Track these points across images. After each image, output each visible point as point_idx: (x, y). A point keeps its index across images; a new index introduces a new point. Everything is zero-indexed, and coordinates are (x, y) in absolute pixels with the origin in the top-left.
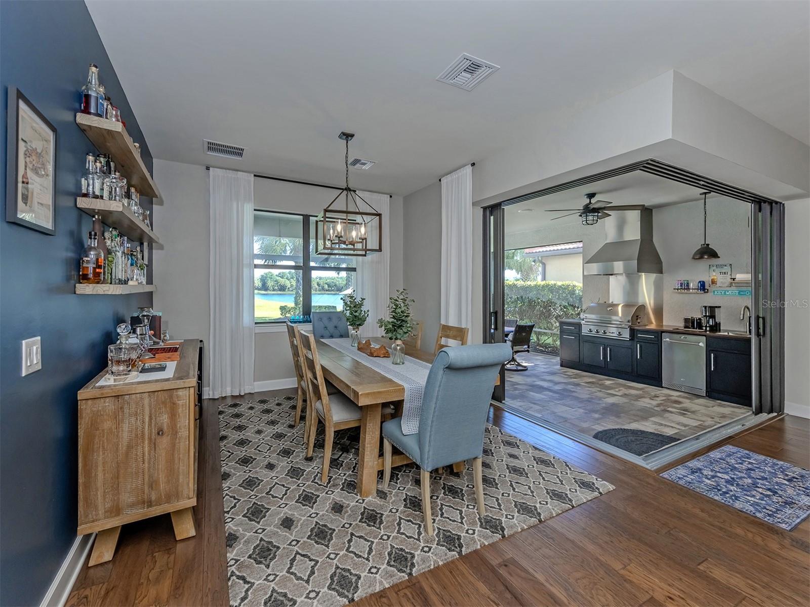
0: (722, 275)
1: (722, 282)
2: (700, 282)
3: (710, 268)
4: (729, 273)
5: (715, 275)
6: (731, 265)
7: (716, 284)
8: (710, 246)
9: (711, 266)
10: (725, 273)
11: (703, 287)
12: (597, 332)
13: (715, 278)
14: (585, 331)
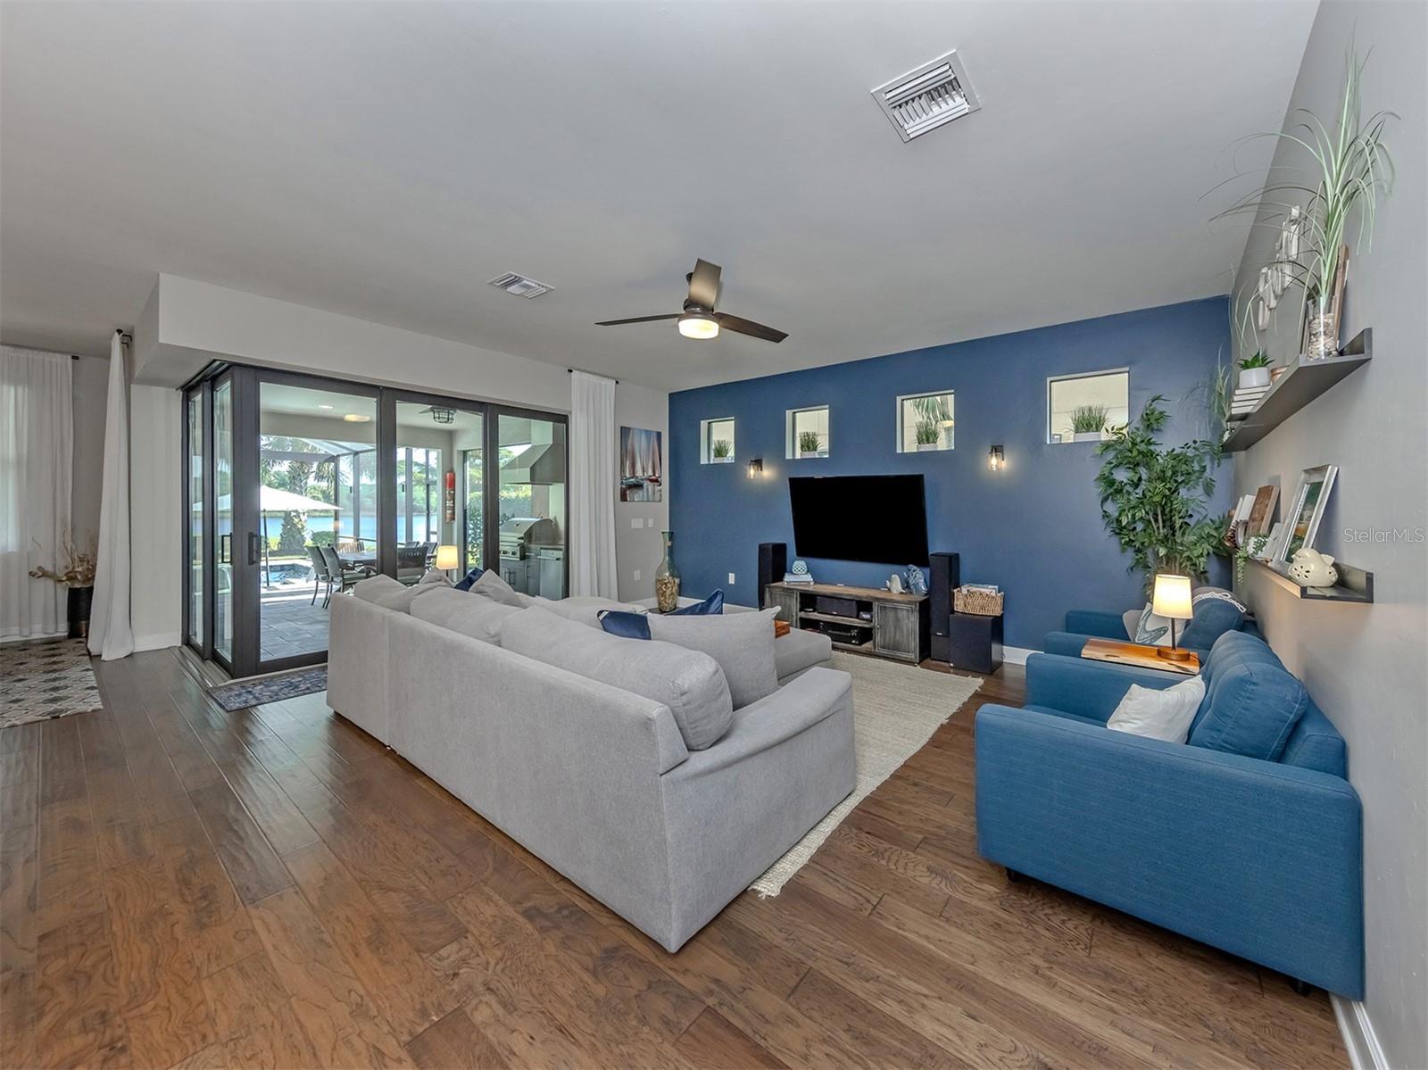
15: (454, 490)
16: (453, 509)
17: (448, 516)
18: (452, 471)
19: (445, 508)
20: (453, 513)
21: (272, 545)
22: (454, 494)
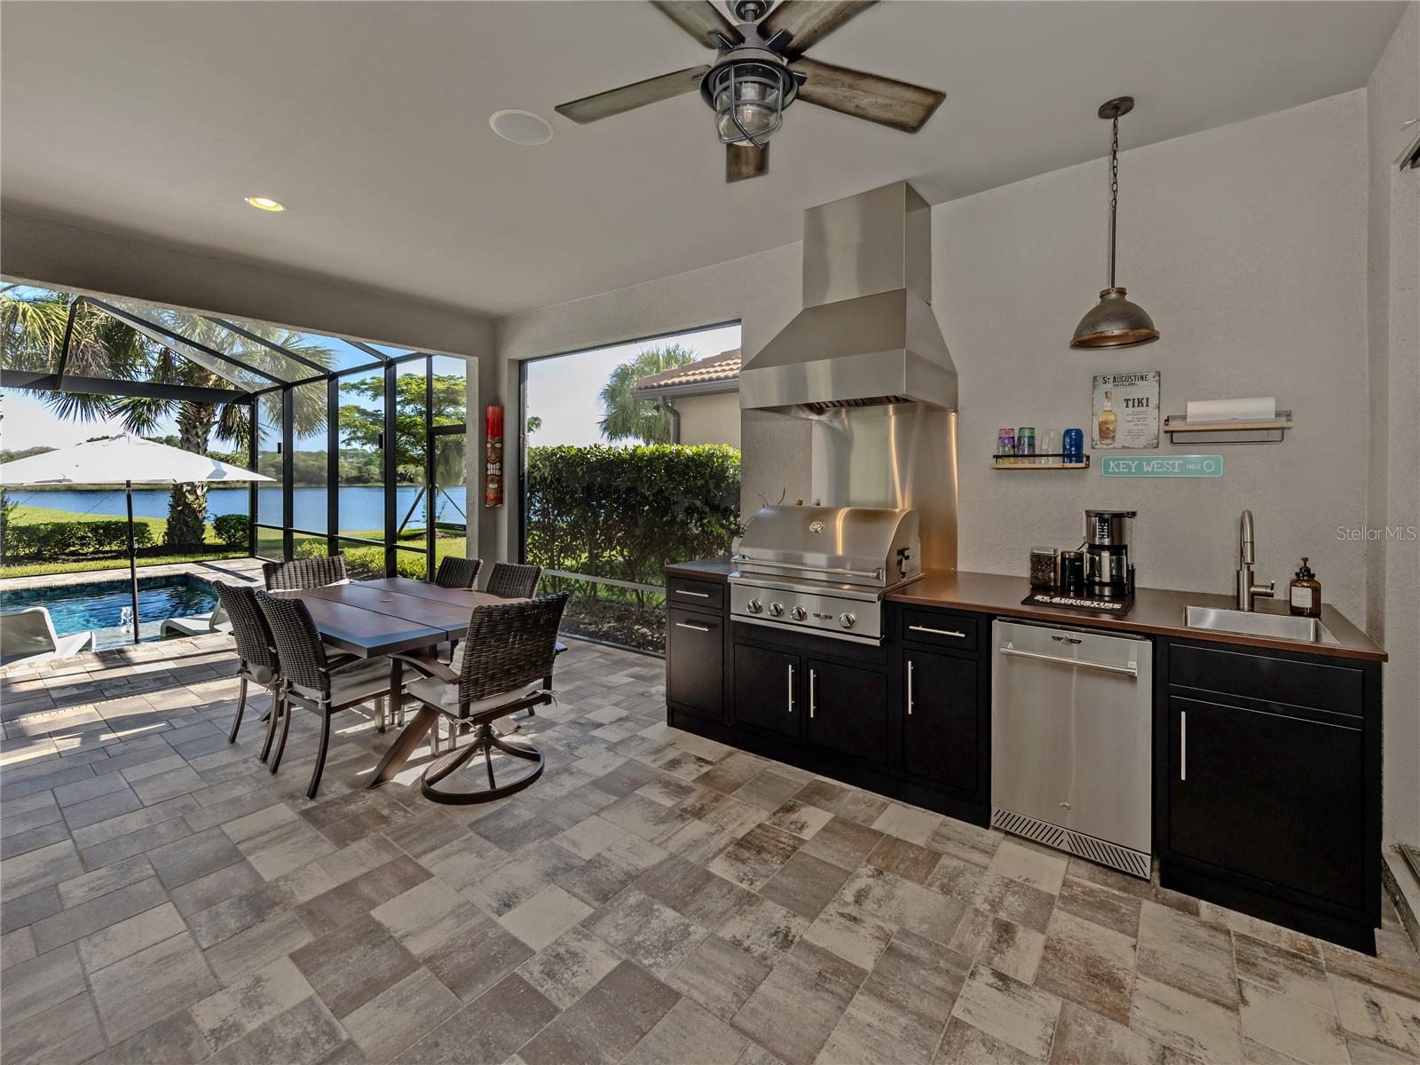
0: (1131, 409)
1: (1130, 433)
2: (1068, 432)
3: (1095, 387)
4: (1154, 402)
5: (1110, 407)
6: (1159, 374)
7: (1113, 438)
8: (1127, 298)
9: (1100, 380)
10: (1140, 401)
11: (1073, 447)
12: (779, 612)
13: (1112, 418)
14: (739, 610)
15: (502, 442)
16: (499, 479)
17: (491, 495)
18: (496, 402)
19: (484, 478)
20: (500, 490)
21: (155, 537)
22: (502, 449)
